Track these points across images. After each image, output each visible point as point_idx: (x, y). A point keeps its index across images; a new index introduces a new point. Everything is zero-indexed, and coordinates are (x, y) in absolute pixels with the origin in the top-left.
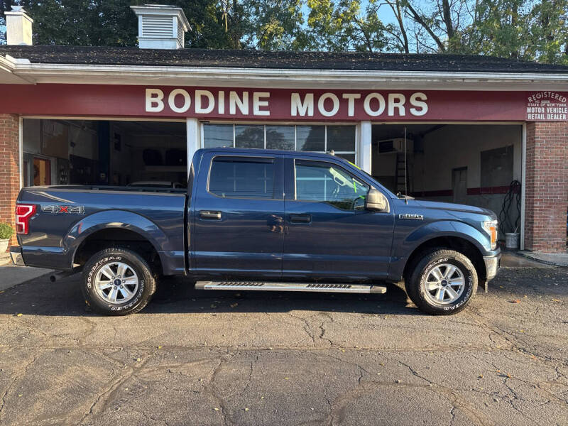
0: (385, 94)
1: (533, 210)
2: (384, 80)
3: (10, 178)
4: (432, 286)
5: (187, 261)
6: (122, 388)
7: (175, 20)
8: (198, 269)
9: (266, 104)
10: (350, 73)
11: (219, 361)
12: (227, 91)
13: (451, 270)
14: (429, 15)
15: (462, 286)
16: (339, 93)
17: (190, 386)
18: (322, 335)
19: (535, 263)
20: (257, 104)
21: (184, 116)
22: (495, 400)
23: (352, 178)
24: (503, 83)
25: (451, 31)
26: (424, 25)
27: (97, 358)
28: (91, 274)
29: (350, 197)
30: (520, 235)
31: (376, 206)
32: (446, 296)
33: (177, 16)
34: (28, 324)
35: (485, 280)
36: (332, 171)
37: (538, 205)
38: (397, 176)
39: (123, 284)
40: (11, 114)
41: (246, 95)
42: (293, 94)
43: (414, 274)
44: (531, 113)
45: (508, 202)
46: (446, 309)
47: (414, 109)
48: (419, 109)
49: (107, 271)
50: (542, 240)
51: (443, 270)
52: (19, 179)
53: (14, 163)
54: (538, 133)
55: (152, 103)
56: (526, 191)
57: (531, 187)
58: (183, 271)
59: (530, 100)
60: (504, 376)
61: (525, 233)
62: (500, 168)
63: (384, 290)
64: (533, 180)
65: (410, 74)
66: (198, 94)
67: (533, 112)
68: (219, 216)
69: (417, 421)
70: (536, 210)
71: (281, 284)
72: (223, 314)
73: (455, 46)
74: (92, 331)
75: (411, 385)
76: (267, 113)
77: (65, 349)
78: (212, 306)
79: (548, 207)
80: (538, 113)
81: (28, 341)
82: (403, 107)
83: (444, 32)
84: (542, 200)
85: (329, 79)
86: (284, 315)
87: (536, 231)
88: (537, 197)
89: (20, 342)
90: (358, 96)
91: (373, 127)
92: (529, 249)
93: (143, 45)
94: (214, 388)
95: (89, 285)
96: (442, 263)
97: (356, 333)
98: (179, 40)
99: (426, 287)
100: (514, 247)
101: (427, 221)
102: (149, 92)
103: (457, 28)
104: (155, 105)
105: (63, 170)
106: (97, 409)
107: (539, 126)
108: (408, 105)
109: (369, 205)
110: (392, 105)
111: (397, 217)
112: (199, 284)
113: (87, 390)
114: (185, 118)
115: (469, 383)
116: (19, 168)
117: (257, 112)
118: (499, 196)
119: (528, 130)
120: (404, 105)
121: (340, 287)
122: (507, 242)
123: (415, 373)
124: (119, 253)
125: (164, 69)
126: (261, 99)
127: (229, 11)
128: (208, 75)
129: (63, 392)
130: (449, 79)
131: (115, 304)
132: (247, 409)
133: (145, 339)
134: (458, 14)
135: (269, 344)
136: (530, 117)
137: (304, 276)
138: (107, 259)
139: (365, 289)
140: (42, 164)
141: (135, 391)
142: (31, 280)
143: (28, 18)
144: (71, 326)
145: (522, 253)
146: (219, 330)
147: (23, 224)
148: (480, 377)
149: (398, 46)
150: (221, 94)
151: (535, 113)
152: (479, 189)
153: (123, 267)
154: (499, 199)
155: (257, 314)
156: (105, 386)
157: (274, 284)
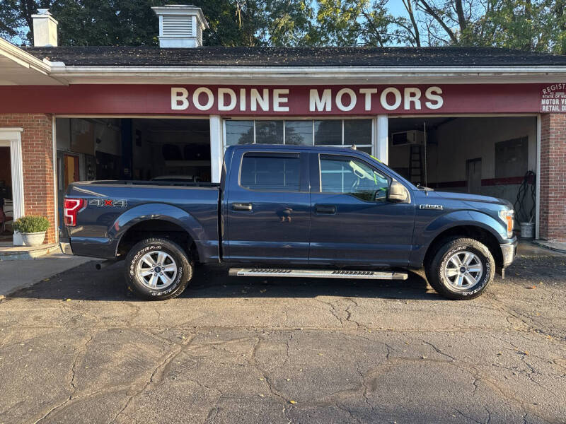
0: (401, 88)
1: (547, 200)
2: (401, 75)
3: (46, 174)
4: (452, 273)
5: (221, 250)
6: (174, 362)
7: (194, 20)
8: (231, 257)
9: (285, 100)
10: (368, 69)
11: (257, 339)
12: (248, 89)
13: (469, 257)
14: (440, 7)
15: (479, 273)
16: (356, 88)
17: (234, 360)
18: (349, 317)
19: (550, 252)
20: (277, 100)
21: (207, 114)
22: (514, 374)
23: (374, 171)
24: (518, 75)
25: (463, 22)
26: (436, 17)
27: (147, 336)
28: (133, 262)
29: (371, 189)
30: (535, 225)
31: (398, 197)
32: (465, 282)
33: (196, 15)
34: (78, 307)
35: (502, 266)
36: (352, 164)
37: (553, 195)
38: (411, 168)
39: (162, 271)
40: (46, 114)
41: (266, 92)
42: (311, 91)
43: (434, 261)
44: (546, 105)
45: (523, 192)
46: (465, 294)
47: (430, 103)
48: (435, 102)
49: (148, 259)
50: (556, 229)
51: (462, 257)
52: (53, 174)
53: (49, 160)
54: (553, 125)
55: (178, 101)
56: (541, 181)
57: (546, 177)
58: (217, 259)
59: (545, 92)
60: (522, 353)
61: (540, 222)
62: (514, 159)
63: (405, 277)
64: (548, 171)
65: (426, 69)
66: (221, 92)
67: (548, 104)
68: (250, 208)
69: (443, 390)
70: (551, 200)
71: (307, 271)
72: (254, 299)
73: (467, 38)
74: (137, 314)
75: (435, 361)
76: (287, 109)
77: (117, 329)
78: (243, 291)
79: (563, 197)
80: (552, 105)
81: (81, 323)
82: (419, 101)
83: (456, 23)
84: (557, 190)
85: (346, 76)
86: (310, 300)
87: (551, 220)
88: (552, 187)
89: (75, 323)
90: (375, 91)
91: (390, 120)
92: (544, 238)
93: (164, 44)
94: (256, 361)
95: (132, 272)
96: (461, 250)
97: (380, 316)
98: (198, 38)
99: (445, 273)
100: (529, 236)
101: (445, 211)
102: (174, 90)
103: (469, 18)
104: (180, 103)
105: (90, 166)
106: (156, 379)
107: (553, 119)
108: (423, 99)
109: (391, 196)
110: (408, 100)
111: (418, 207)
112: (232, 271)
113: (144, 363)
114: (208, 115)
115: (489, 359)
116: (53, 165)
117: (277, 108)
118: (513, 186)
119: (542, 122)
120: (419, 99)
121: (364, 274)
122: (522, 231)
123: (438, 351)
124: (159, 242)
125: (190, 69)
126: (281, 96)
127: (242, 8)
128: (231, 74)
129: (123, 365)
130: (464, 73)
131: (156, 290)
132: (288, 380)
133: (187, 320)
134: (470, 4)
135: (300, 325)
136: (545, 109)
137: (329, 264)
138: (148, 248)
139: (388, 276)
140: (71, 160)
141: (186, 364)
142: (71, 269)
143: (54, 20)
144: (118, 309)
145: (538, 242)
146: (253, 313)
147: (72, 216)
148: (499, 354)
149: (408, 38)
150: (243, 92)
151: (549, 104)
152: (492, 179)
153: (163, 256)
154: (514, 189)
155: (286, 299)
156: (159, 360)
157: (301, 271)
